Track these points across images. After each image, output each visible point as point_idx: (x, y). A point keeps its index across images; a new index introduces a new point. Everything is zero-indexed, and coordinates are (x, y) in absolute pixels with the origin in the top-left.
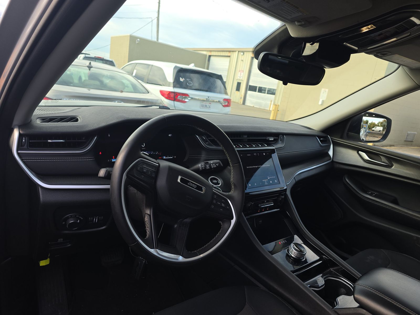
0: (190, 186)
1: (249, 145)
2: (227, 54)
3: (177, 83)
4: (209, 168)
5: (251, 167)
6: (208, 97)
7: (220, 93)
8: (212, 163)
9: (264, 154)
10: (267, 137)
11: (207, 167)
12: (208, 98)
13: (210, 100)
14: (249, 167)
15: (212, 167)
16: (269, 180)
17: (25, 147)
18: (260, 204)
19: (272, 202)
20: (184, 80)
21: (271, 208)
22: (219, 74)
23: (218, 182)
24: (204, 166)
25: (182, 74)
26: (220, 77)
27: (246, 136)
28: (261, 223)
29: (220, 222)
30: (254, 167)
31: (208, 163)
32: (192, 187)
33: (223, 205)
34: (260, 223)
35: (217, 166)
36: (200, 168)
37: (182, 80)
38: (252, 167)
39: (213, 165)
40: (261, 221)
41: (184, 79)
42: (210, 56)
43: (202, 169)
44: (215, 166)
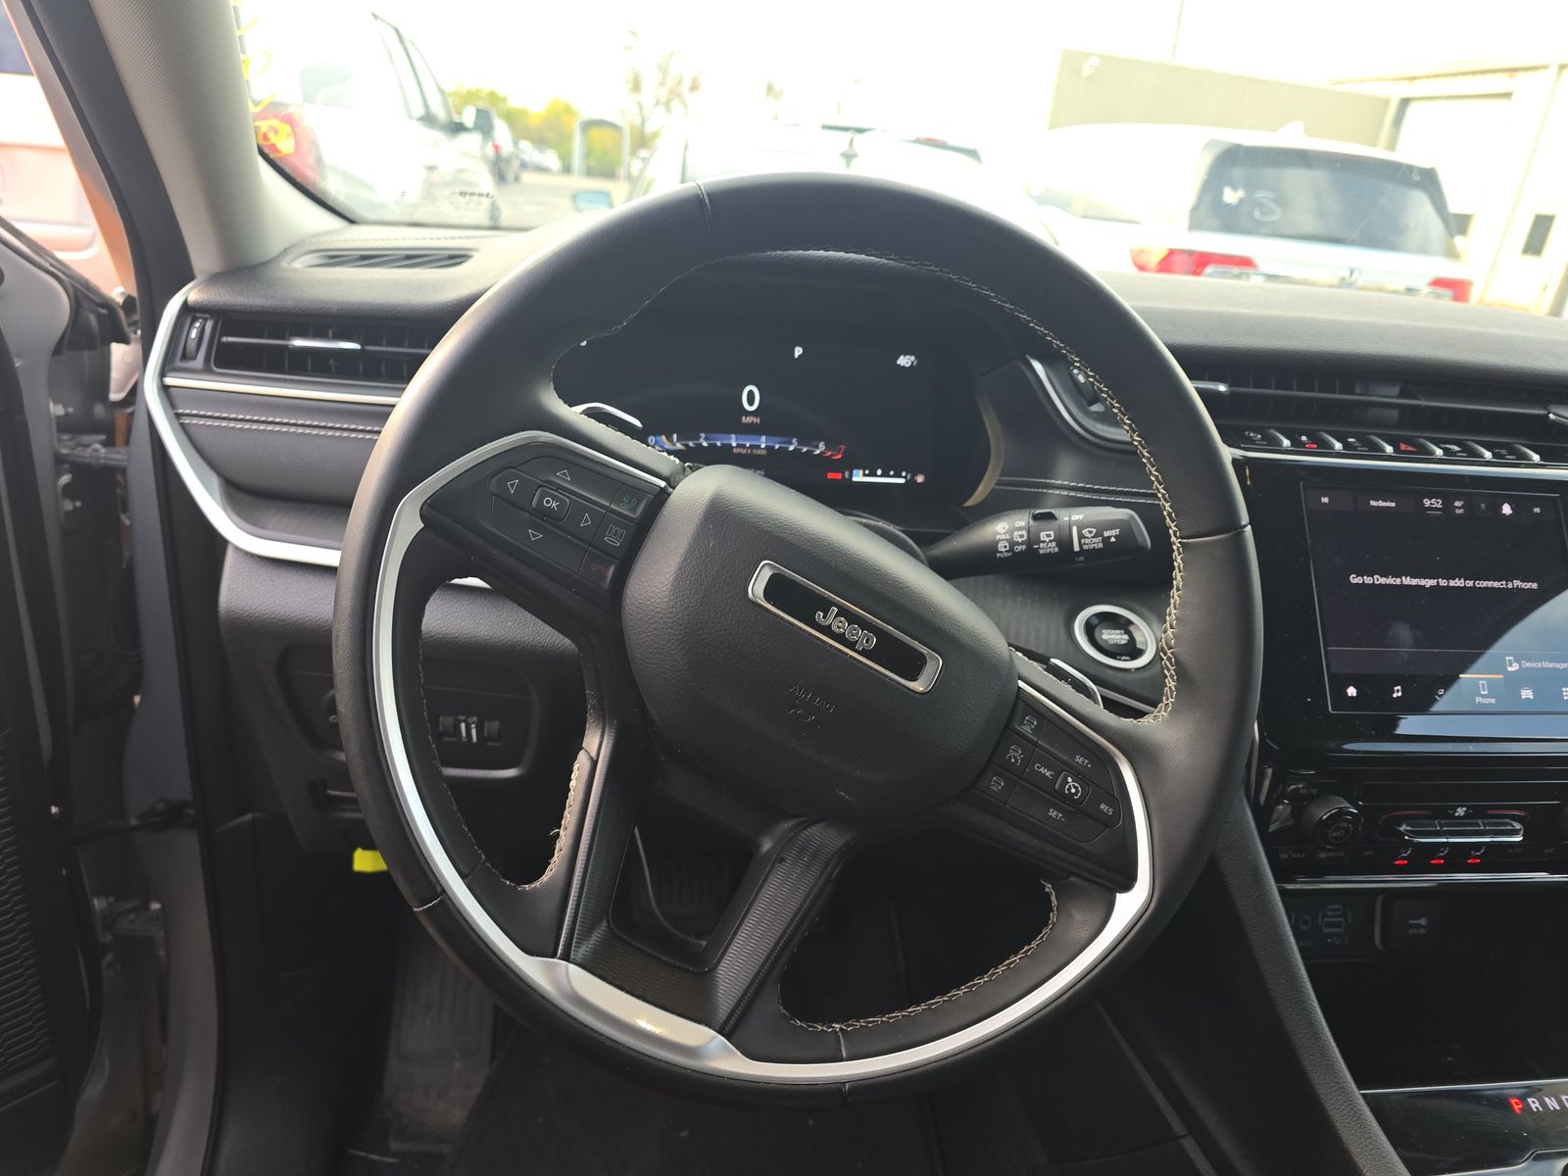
0: (827, 630)
1: (1403, 447)
2: (1499, 83)
3: (1211, 211)
4: (1053, 548)
5: (1383, 581)
6: (1352, 273)
7: (1423, 250)
8: (1077, 523)
9: (1507, 509)
10: (1554, 408)
11: (1039, 541)
12: (1348, 273)
13: (1360, 283)
14: (1368, 580)
15: (1077, 548)
16: (1514, 682)
17: (199, 363)
18: (1407, 819)
19: (1518, 826)
20: (1241, 201)
21: (1498, 857)
22: (1425, 164)
23: (1132, 640)
24: (1022, 536)
25: (1237, 173)
26: (1427, 181)
27: (1396, 390)
28: (1422, 931)
29: (1048, 888)
30: (1407, 581)
31: (1050, 517)
32: (840, 638)
33: (1072, 786)
34: (1412, 931)
35: (1106, 540)
36: (1001, 547)
37: (1231, 196)
38: (1390, 581)
39: (1081, 536)
40: (1423, 921)
41: (1241, 193)
42: (1405, 102)
43: (1011, 549)
44: (1098, 543)
